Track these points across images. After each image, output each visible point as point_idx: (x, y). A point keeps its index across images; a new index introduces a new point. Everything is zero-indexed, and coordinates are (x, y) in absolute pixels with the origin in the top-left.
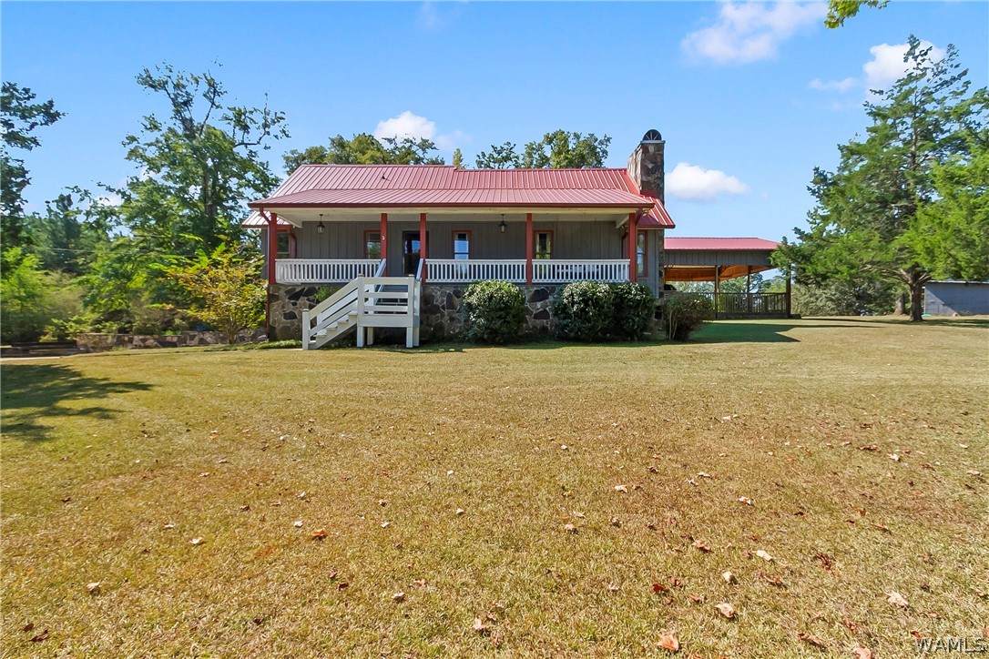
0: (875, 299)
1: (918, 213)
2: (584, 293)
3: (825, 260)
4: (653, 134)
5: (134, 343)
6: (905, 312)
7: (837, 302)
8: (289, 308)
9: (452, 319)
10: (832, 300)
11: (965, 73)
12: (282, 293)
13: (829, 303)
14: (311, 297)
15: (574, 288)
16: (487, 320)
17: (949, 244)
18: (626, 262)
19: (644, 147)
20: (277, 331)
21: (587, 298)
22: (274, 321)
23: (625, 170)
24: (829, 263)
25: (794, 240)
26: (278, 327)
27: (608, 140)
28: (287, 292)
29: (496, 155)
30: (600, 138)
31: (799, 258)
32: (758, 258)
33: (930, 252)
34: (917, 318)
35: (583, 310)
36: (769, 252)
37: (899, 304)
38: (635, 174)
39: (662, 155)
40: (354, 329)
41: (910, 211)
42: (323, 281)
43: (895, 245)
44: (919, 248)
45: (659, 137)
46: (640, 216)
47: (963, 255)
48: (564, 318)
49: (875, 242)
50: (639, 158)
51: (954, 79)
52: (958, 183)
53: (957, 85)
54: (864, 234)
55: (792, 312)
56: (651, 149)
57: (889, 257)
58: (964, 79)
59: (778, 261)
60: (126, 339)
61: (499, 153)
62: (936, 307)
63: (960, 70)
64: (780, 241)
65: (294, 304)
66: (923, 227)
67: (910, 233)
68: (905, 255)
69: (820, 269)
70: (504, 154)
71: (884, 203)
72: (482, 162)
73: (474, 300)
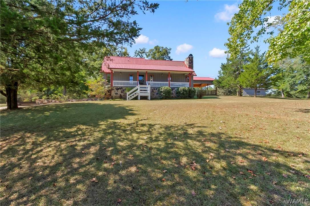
0: (233, 92)
1: (241, 74)
2: (183, 89)
3: (224, 83)
4: (191, 55)
5: (53, 102)
6: (239, 95)
7: (224, 93)
8: (116, 92)
9: (153, 95)
10: (223, 93)
11: (249, 46)
12: (114, 88)
13: (222, 93)
14: (121, 90)
15: (181, 88)
16: (165, 94)
17: (246, 81)
18: (189, 83)
19: (189, 57)
20: (113, 97)
21: (184, 90)
22: (113, 95)
23: (184, 62)
24: (225, 84)
25: (218, 78)
26: (114, 96)
27: (171, 49)
28: (116, 88)
29: (141, 51)
30: (169, 48)
31: (219, 83)
32: (211, 82)
33: (243, 82)
34: (241, 95)
35: (183, 92)
36: (213, 81)
37: (238, 93)
38: (187, 63)
39: (193, 60)
40: (137, 96)
41: (239, 74)
42: (124, 86)
43: (237, 80)
44: (241, 81)
45: (192, 56)
46: (192, 73)
47: (248, 83)
48: (179, 94)
49: (233, 79)
50: (188, 60)
51: (247, 47)
52: (247, 69)
53: (248, 48)
54: (231, 78)
55: (217, 95)
56: (191, 58)
57: (236, 83)
58: (249, 47)
59: (214, 83)
60: (50, 101)
61: (142, 51)
62: (245, 94)
63: (248, 45)
64: (215, 79)
65: (117, 91)
66: (242, 77)
67: (239, 78)
68: (239, 82)
69: (223, 85)
70: (143, 51)
71: (235, 72)
72: (136, 53)
73: (162, 90)
